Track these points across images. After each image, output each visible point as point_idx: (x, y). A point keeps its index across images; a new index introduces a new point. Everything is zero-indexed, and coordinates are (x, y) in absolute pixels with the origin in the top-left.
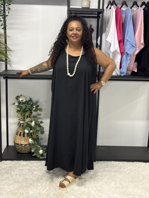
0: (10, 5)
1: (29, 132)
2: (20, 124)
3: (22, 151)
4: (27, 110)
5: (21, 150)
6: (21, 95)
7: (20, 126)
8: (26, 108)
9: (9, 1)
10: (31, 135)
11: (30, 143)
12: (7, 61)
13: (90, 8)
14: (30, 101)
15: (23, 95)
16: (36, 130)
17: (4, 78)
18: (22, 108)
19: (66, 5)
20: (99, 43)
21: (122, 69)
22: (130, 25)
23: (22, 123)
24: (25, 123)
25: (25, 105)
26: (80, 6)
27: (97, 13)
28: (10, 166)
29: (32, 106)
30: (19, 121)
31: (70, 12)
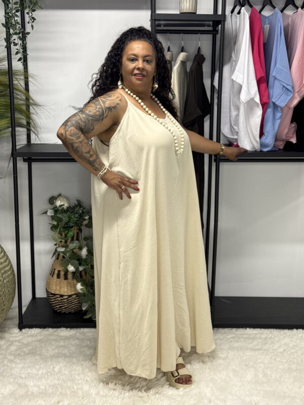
0: (34, 11)
1: (76, 269)
2: (57, 253)
3: (63, 308)
4: (71, 224)
5: (60, 307)
6: (60, 195)
7: (58, 259)
8: (69, 222)
9: (31, 4)
10: (81, 276)
11: (79, 293)
12: (30, 126)
13: (197, 13)
14: (77, 206)
15: (63, 193)
16: (89, 265)
17: (25, 160)
18: (61, 222)
19: (147, 9)
20: (216, 84)
21: (264, 138)
22: (280, 46)
23: (61, 252)
24: (69, 251)
25: (67, 214)
26: (175, 9)
27: (211, 23)
28: (39, 339)
29: (81, 216)
30: (55, 247)
31: (157, 22)
